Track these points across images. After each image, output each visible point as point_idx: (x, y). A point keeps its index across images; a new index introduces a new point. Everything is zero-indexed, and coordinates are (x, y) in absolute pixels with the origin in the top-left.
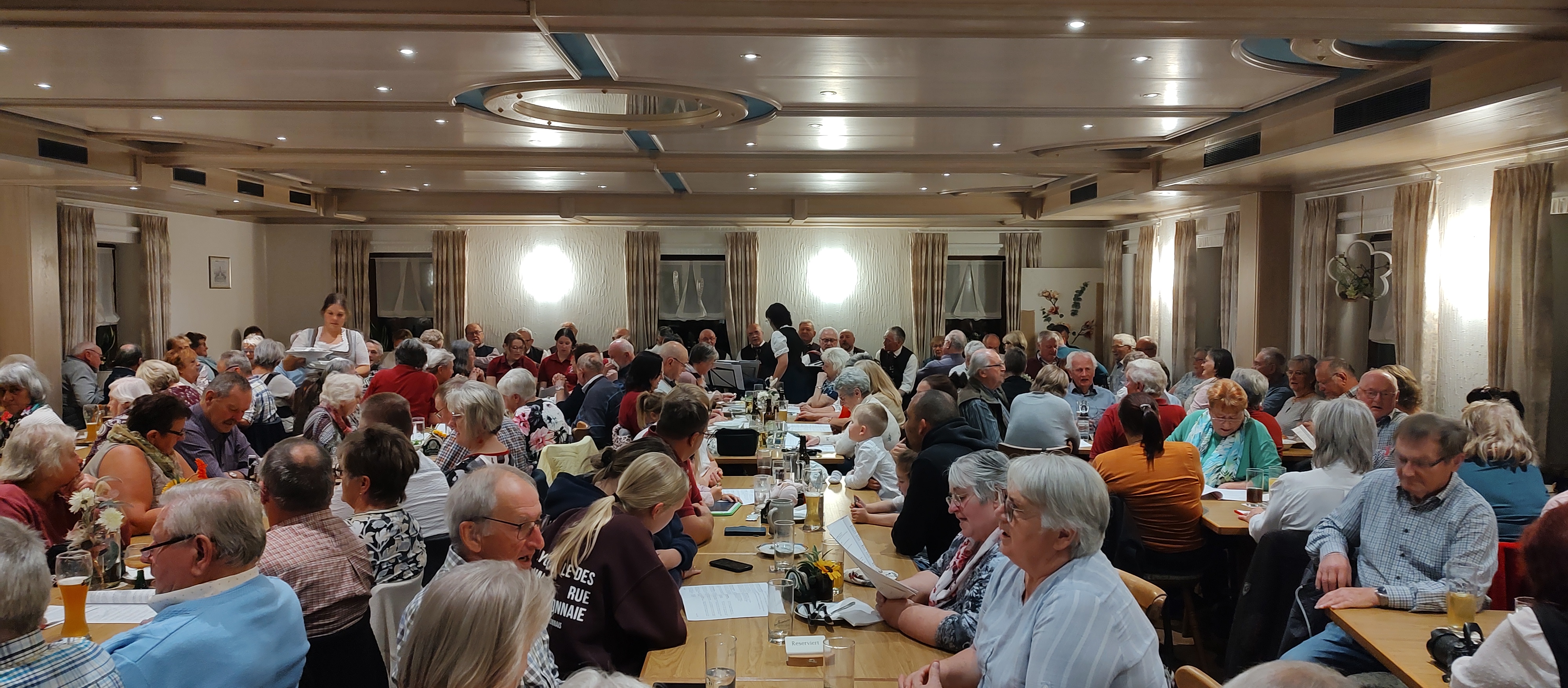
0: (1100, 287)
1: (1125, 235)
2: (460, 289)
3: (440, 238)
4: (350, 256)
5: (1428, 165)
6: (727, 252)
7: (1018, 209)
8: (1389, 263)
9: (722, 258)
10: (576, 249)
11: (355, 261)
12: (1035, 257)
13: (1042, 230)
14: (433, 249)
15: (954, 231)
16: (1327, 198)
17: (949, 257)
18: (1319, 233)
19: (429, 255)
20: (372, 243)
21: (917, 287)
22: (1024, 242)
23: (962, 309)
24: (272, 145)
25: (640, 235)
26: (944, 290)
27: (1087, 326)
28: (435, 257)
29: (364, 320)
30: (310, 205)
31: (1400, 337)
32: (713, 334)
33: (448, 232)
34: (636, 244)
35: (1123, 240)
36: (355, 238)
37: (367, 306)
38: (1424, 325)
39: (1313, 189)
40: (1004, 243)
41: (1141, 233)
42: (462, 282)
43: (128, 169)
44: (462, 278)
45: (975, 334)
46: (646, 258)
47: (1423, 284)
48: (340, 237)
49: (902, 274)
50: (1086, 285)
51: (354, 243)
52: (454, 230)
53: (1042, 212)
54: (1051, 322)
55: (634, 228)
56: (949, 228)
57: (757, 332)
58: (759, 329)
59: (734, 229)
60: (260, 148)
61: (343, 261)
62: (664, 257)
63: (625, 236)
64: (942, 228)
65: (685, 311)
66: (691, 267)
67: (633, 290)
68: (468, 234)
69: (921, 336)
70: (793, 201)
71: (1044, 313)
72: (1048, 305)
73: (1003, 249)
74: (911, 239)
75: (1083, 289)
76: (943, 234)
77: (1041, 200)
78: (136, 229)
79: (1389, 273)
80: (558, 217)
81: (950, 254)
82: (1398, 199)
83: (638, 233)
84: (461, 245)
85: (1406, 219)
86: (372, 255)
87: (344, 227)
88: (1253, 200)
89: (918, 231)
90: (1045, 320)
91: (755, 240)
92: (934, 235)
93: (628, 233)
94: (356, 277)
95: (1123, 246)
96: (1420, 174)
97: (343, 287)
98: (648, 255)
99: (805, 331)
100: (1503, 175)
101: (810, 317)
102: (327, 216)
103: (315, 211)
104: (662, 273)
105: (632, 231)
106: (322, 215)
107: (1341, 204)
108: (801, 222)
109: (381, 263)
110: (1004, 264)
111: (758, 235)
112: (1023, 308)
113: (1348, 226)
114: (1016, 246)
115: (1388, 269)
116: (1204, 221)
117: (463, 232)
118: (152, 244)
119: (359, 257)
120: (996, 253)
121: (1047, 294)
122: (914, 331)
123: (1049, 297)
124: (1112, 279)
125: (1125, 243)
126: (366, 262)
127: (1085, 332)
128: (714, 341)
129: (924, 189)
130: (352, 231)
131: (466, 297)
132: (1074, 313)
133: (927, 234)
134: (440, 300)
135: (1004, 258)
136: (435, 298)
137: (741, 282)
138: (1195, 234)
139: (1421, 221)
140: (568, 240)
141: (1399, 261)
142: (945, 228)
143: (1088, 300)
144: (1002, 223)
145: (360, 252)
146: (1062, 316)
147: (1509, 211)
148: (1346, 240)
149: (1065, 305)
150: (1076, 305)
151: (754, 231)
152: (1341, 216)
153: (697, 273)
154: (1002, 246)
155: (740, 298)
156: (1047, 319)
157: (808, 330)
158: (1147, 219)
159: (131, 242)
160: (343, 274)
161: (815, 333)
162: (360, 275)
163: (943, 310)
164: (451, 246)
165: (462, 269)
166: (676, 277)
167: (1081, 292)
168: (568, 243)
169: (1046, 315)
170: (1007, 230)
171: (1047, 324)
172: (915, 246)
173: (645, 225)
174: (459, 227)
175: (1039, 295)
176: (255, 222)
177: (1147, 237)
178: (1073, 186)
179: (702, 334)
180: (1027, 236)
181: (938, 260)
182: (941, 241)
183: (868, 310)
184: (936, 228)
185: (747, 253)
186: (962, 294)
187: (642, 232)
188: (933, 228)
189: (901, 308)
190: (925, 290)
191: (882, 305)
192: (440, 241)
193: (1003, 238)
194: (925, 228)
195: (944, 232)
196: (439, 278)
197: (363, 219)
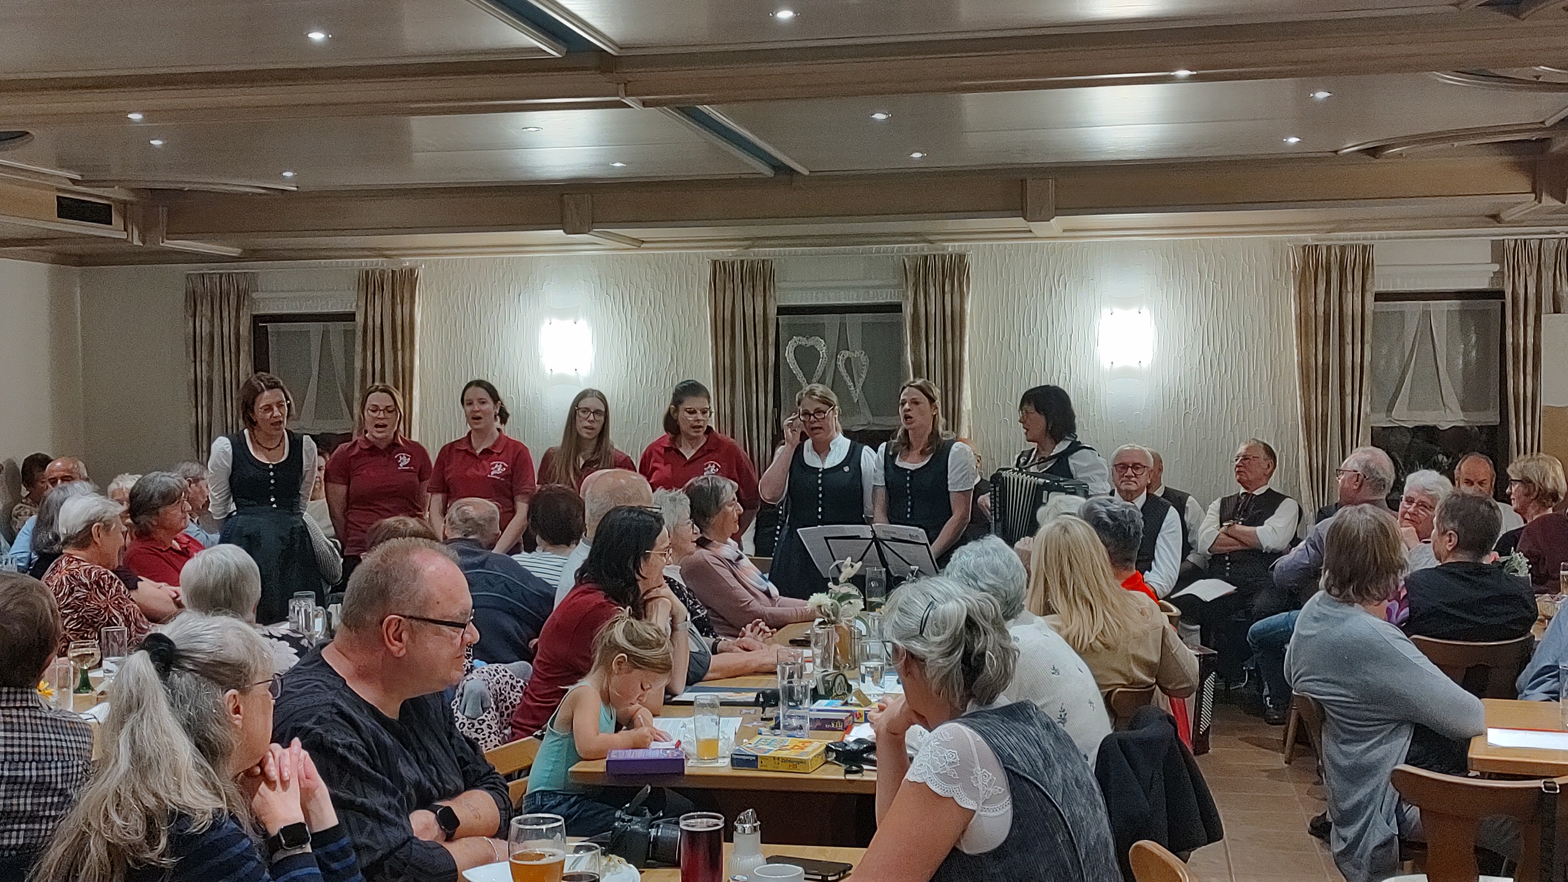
2: (404, 378)
3: (368, 284)
4: (217, 321)
6: (905, 295)
9: (896, 308)
10: (614, 297)
11: (226, 330)
14: (357, 306)
15: (1388, 238)
17: (1377, 293)
19: (353, 316)
20: (255, 295)
21: (1308, 359)
22: (1548, 259)
23: (1410, 405)
25: (737, 265)
26: (1367, 368)
28: (362, 320)
33: (382, 273)
34: (729, 286)
36: (225, 287)
40: (1501, 263)
42: (408, 364)
44: (408, 357)
45: (1440, 457)
46: (749, 312)
48: (200, 286)
49: (1274, 334)
51: (223, 296)
52: (395, 266)
55: (727, 254)
56: (1377, 234)
59: (921, 246)
61: (206, 329)
62: (782, 311)
63: (708, 270)
64: (1362, 234)
66: (843, 328)
67: (724, 376)
68: (419, 274)
69: (1317, 462)
70: (1024, 181)
73: (1499, 273)
74: (1294, 259)
76: (1365, 247)
80: (562, 233)
81: (1382, 289)
83: (732, 262)
84: (407, 296)
86: (257, 319)
87: (205, 268)
89: (1310, 242)
91: (964, 268)
92: (1343, 248)
93: (715, 263)
94: (227, 360)
97: (204, 379)
98: (752, 305)
102: (155, 247)
103: (128, 236)
105: (722, 258)
109: (278, 333)
110: (1501, 305)
111: (970, 260)
112: (1546, 400)
114: (1528, 268)
117: (412, 271)
119: (233, 322)
120: (1481, 283)
122: (1302, 453)
126: (247, 331)
129: (1294, 140)
130: (221, 275)
131: (416, 393)
133: (1329, 248)
135: (1499, 294)
137: (935, 354)
140: (600, 280)
142: (1369, 234)
144: (1494, 217)
145: (233, 313)
151: (961, 248)
153: (854, 340)
154: (1497, 267)
160: (205, 356)
162: (233, 356)
163: (1366, 408)
164: (389, 299)
165: (407, 341)
168: (602, 286)
170: (1508, 234)
172: (1303, 272)
173: (748, 246)
174: (404, 261)
176: (53, 262)
180: (1553, 245)
181: (1352, 302)
182: (1359, 260)
183: (1203, 409)
184: (1349, 234)
185: (948, 297)
186: (1410, 372)
187: (742, 262)
188: (1342, 234)
189: (1274, 404)
190: (1326, 365)
191: (1234, 398)
192: (371, 290)
193: (1498, 251)
194: (1324, 236)
195: (1366, 243)
196: (369, 354)
197: (235, 252)
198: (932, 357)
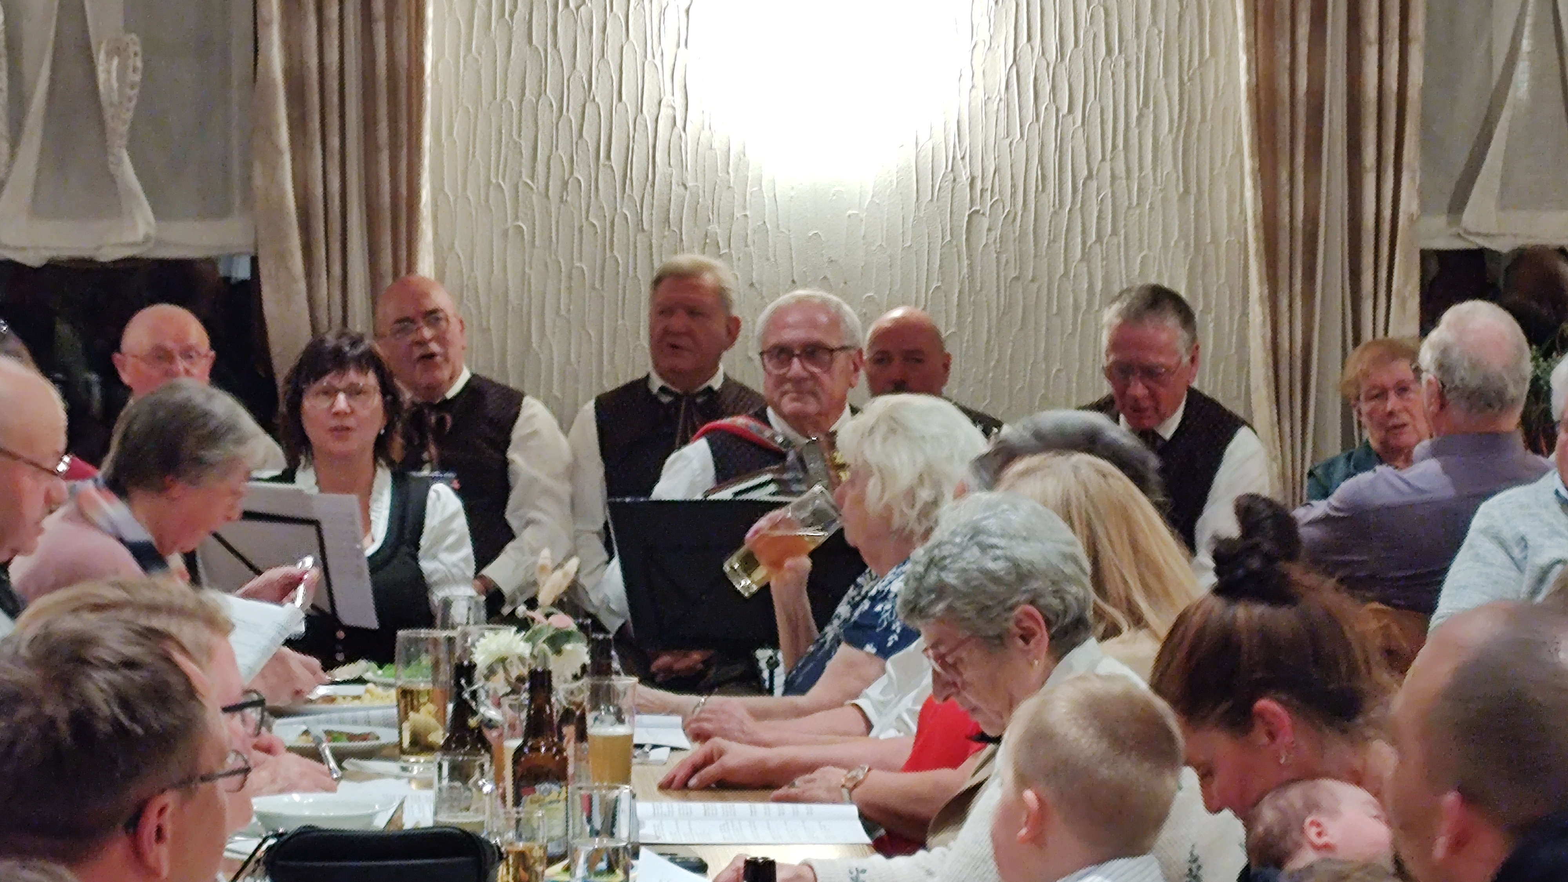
57: (433, 316)
58: (439, 298)
65: (35, 209)
99: (679, 322)
122: (1257, 312)
157: (693, 312)
179: (139, 332)
183: (1013, 204)
189: (1187, 191)
191: (1090, 176)
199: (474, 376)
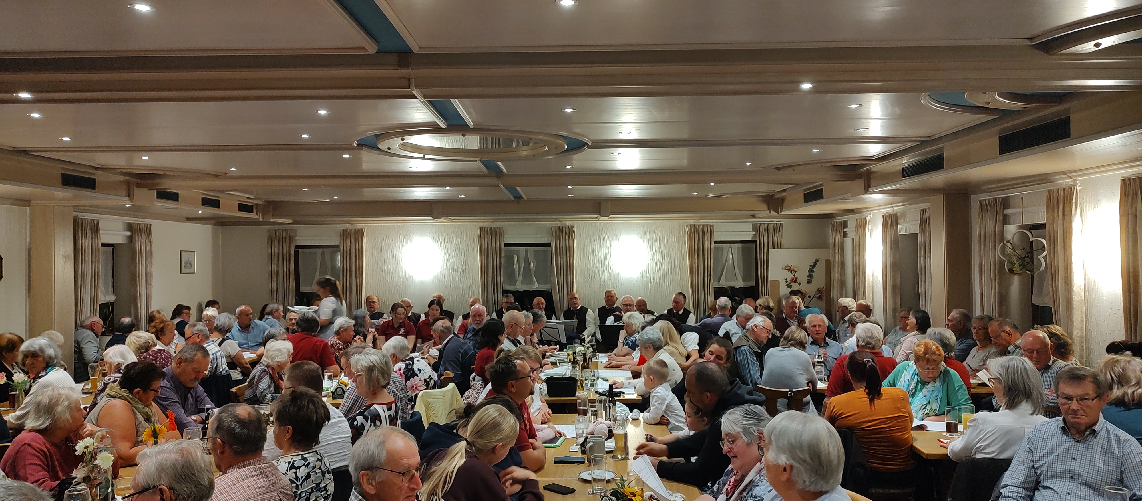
0: (828, 262)
1: (845, 224)
2: (359, 270)
3: (345, 235)
4: (281, 247)
5: (1070, 175)
6: (552, 240)
7: (765, 207)
8: (1044, 247)
9: (549, 244)
10: (443, 240)
11: (285, 252)
12: (779, 241)
13: (783, 221)
14: (340, 242)
15: (718, 222)
16: (995, 199)
17: (715, 241)
18: (991, 225)
19: (337, 246)
20: (296, 238)
21: (692, 265)
22: (771, 230)
23: (726, 280)
24: (226, 174)
25: (489, 229)
26: (712, 266)
27: (819, 291)
28: (342, 248)
29: (291, 294)
30: (253, 212)
31: (1056, 302)
32: (543, 301)
33: (351, 230)
34: (486, 236)
35: (844, 228)
36: (284, 234)
37: (292, 284)
38: (1074, 294)
39: (984, 191)
40: (755, 231)
41: (857, 223)
42: (361, 265)
43: (124, 193)
44: (361, 262)
45: (736, 298)
46: (494, 246)
47: (1071, 263)
48: (274, 235)
49: (681, 255)
50: (817, 261)
51: (284, 238)
52: (355, 228)
53: (783, 209)
54: (792, 289)
55: (485, 224)
56: (714, 221)
57: (575, 298)
58: (576, 296)
59: (557, 223)
60: (217, 176)
61: (276, 251)
62: (507, 245)
63: (479, 230)
64: (709, 221)
65: (522, 283)
66: (526, 252)
67: (484, 269)
68: (365, 230)
69: (696, 300)
70: (600, 203)
71: (787, 282)
72: (790, 276)
73: (755, 235)
74: (687, 229)
75: (815, 264)
76: (711, 225)
77: (783, 200)
78: (129, 233)
79: (1044, 254)
80: (430, 218)
82: (1049, 199)
83: (488, 228)
84: (360, 239)
85: (1056, 215)
86: (296, 247)
87: (276, 227)
88: (940, 199)
89: (692, 223)
90: (787, 287)
91: (573, 231)
92: (703, 225)
93: (481, 228)
94: (285, 263)
95: (844, 232)
96: (1066, 182)
97: (275, 271)
98: (495, 243)
99: (610, 298)
100: (1127, 182)
101: (614, 287)
102: (265, 220)
103: (256, 217)
104: (506, 257)
105: (484, 226)
106: (261, 220)
107: (1006, 203)
108: (606, 218)
109: (303, 253)
110: (756, 246)
111: (575, 228)
112: (771, 278)
113: (1011, 219)
114: (764, 233)
115: (1044, 251)
116: (903, 215)
117: (362, 230)
118: (140, 244)
119: (288, 248)
120: (750, 238)
121: (788, 268)
122: (691, 296)
123: (790, 270)
124: (836, 256)
125: (845, 230)
126: (292, 252)
127: (817, 296)
128: (544, 306)
129: (695, 193)
130: (283, 230)
131: (364, 276)
132: (809, 282)
133: (699, 225)
134: (345, 279)
135: (755, 242)
136: (341, 277)
137: (563, 262)
138: (897, 224)
139: (1067, 217)
140: (437, 233)
141: (1052, 246)
142: (712, 221)
143: (819, 272)
144: (754, 216)
145: (288, 245)
146: (800, 284)
147: (1134, 209)
148: (1011, 230)
149: (802, 276)
150: (810, 276)
151: (572, 225)
152: (1007, 211)
153: (531, 256)
154: (754, 233)
155: (562, 274)
156: (789, 286)
157: (612, 297)
158: (861, 213)
159: (125, 243)
160: (276, 261)
161: (617, 298)
162: (288, 262)
163: (712, 281)
164: (353, 240)
165: (361, 256)
166: (515, 259)
167: (814, 266)
168: (437, 236)
169: (788, 283)
170: (757, 221)
171: (790, 290)
172: (690, 234)
173: (493, 222)
174: (359, 226)
175: (782, 268)
176: (214, 225)
177: (862, 226)
178: (805, 190)
179: (535, 301)
180: (772, 225)
181: (707, 244)
182: (709, 230)
184: (705, 221)
185: (567, 241)
186: (725, 268)
187: (491, 228)
188: (702, 221)
189: (681, 278)
190: (698, 266)
191: (667, 278)
192: (345, 236)
193: (755, 227)
194: (697, 221)
195: (711, 224)
196: (345, 261)
197: (290, 221)
198: (562, 262)
199: (581, 306)
